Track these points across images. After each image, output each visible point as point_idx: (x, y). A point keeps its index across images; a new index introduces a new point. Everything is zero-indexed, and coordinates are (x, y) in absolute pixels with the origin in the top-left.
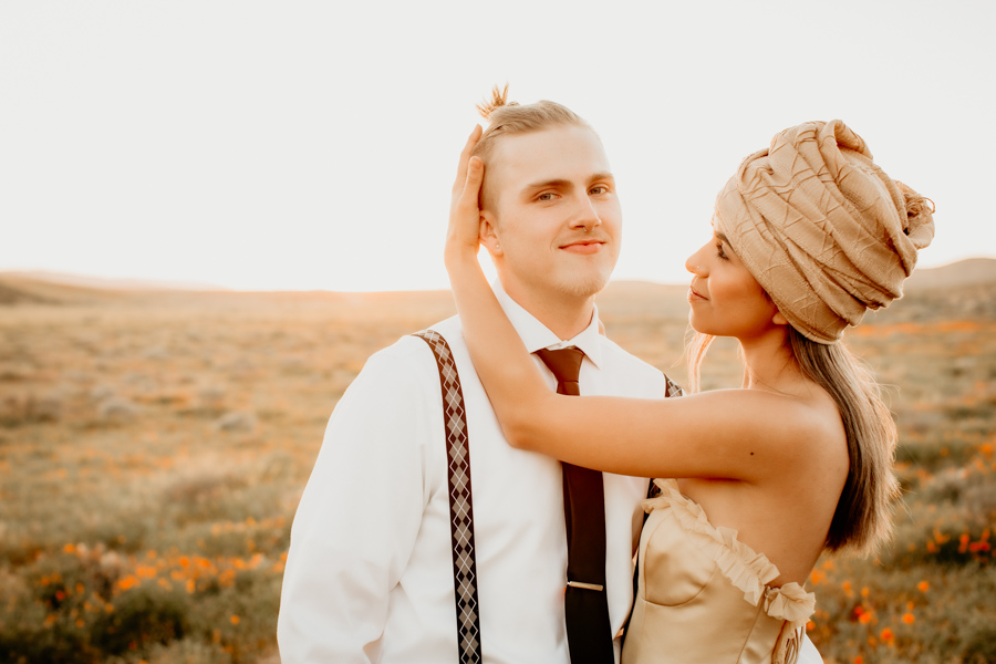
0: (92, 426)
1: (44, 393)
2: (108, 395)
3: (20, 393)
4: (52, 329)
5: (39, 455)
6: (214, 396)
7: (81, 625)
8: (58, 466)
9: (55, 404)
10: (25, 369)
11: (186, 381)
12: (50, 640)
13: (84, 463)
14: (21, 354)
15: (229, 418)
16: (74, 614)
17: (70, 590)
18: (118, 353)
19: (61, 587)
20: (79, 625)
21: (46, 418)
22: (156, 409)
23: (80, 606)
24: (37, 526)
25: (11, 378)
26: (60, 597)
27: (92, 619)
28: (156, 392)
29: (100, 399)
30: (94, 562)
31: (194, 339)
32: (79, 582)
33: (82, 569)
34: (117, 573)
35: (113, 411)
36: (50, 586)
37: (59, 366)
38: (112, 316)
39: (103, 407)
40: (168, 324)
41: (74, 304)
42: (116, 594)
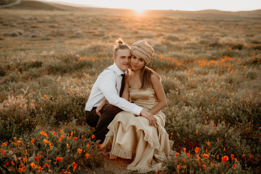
0: (72, 37)
1: (61, 30)
2: (76, 31)
3: (56, 30)
4: (62, 16)
6: (102, 32)
8: (65, 44)
9: (64, 32)
10: (56, 25)
11: (95, 29)
12: (66, 68)
13: (71, 44)
14: (55, 21)
15: (105, 36)
17: (69, 60)
18: (79, 22)
19: (68, 60)
20: (71, 65)
21: (61, 35)
22: (88, 34)
23: (72, 63)
25: (53, 27)
26: (67, 61)
27: (74, 64)
28: (88, 31)
29: (74, 32)
30: (74, 56)
31: (98, 20)
32: (71, 59)
33: (72, 57)
34: (79, 58)
35: (77, 34)
36: (65, 59)
37: (64, 25)
38: (77, 13)
39: (75, 33)
40: (91, 16)
41: (68, 10)
42: (79, 60)
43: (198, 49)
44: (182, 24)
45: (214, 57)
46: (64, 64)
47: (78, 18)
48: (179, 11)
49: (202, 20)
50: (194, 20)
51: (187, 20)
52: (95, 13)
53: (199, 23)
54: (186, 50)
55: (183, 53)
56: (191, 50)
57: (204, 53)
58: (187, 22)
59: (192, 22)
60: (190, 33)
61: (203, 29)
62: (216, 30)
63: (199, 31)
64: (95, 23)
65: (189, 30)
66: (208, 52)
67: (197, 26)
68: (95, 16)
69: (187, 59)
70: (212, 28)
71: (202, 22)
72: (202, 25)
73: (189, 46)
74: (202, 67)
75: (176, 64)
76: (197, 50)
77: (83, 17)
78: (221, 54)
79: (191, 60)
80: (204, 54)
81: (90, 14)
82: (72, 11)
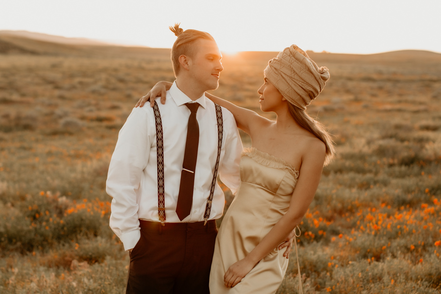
1: (27, 112)
2: (66, 114)
3: (12, 111)
4: (30, 70)
5: (24, 148)
7: (47, 228)
8: (35, 155)
9: (34, 119)
10: (15, 97)
11: (114, 108)
14: (12, 87)
16: (44, 224)
17: (42, 213)
18: (73, 87)
19: (38, 212)
20: (46, 228)
21: (27, 127)
22: (94, 124)
23: (47, 221)
24: (24, 185)
25: (5, 102)
26: (37, 216)
27: (53, 227)
28: (95, 114)
29: (60, 117)
30: (55, 201)
31: (122, 81)
32: (47, 209)
33: (48, 204)
34: (66, 207)
35: (68, 124)
36: (32, 211)
37: (35, 95)
38: (70, 63)
39: (62, 121)
40: (105, 70)
41: (45, 54)
42: (65, 215)
43: (370, 171)
44: (337, 91)
45: (409, 197)
46: (27, 226)
47: (72, 76)
48: (330, 54)
49: (389, 80)
50: (369, 79)
51: (350, 79)
52: (116, 63)
53: (380, 88)
54: (339, 176)
55: (331, 185)
56: (352, 175)
57: (385, 184)
58: (350, 84)
59: (364, 84)
60: (354, 120)
61: (388, 107)
62: (422, 107)
63: (379, 111)
64: (114, 89)
65: (354, 107)
66: (394, 181)
67: (374, 95)
68: (116, 70)
69: (339, 206)
70: (413, 103)
71: (389, 85)
72: (389, 93)
73: (348, 163)
74: (373, 233)
75: (309, 222)
76: (369, 176)
77: (84, 74)
78: (427, 190)
79: (349, 207)
80: (384, 189)
81: (102, 63)
82: (56, 55)
